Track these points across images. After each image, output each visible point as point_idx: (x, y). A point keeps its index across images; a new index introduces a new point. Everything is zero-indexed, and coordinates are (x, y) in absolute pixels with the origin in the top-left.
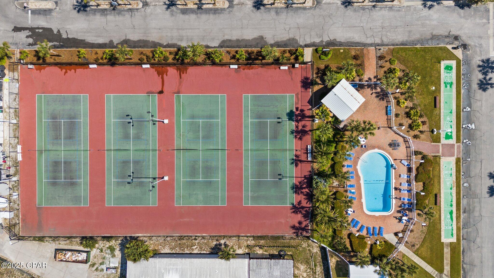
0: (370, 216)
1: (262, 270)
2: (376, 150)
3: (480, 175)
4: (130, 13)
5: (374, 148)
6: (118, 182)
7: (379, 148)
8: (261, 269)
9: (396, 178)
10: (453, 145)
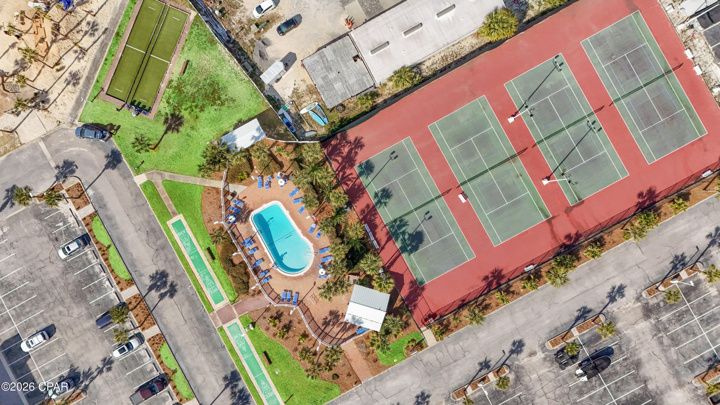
0: (271, 201)
1: (355, 80)
2: (302, 273)
3: (179, 306)
4: (651, 280)
5: (306, 275)
6: (562, 86)
7: (300, 278)
8: (358, 81)
9: (266, 254)
10: (224, 323)
